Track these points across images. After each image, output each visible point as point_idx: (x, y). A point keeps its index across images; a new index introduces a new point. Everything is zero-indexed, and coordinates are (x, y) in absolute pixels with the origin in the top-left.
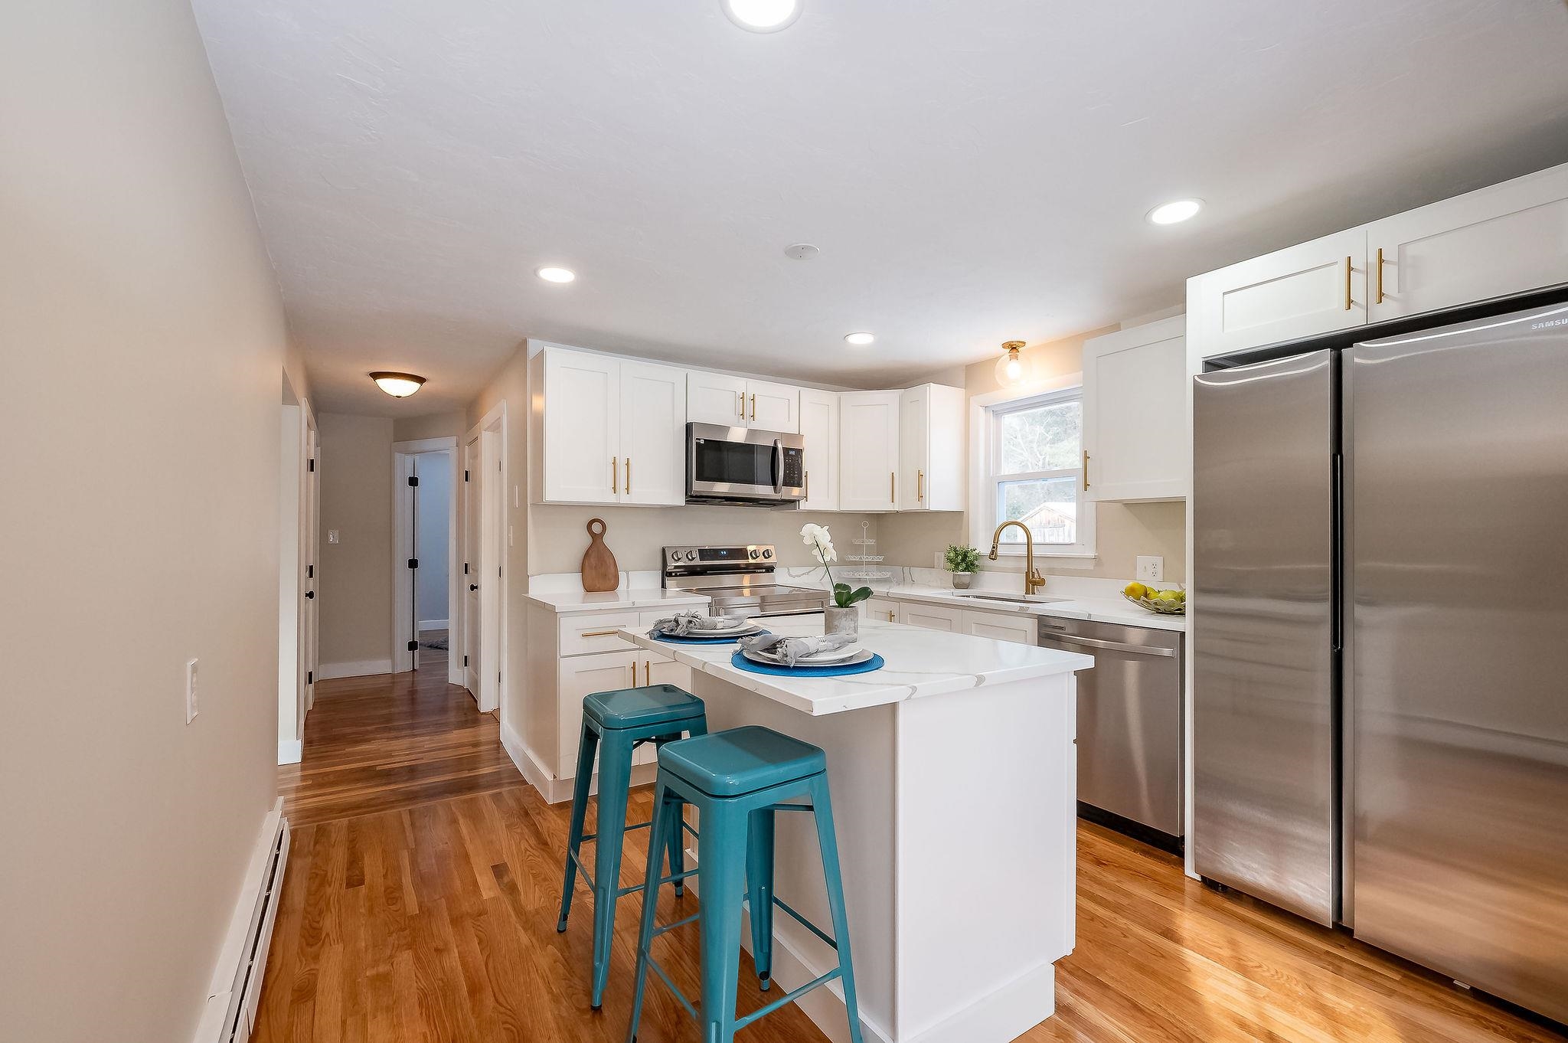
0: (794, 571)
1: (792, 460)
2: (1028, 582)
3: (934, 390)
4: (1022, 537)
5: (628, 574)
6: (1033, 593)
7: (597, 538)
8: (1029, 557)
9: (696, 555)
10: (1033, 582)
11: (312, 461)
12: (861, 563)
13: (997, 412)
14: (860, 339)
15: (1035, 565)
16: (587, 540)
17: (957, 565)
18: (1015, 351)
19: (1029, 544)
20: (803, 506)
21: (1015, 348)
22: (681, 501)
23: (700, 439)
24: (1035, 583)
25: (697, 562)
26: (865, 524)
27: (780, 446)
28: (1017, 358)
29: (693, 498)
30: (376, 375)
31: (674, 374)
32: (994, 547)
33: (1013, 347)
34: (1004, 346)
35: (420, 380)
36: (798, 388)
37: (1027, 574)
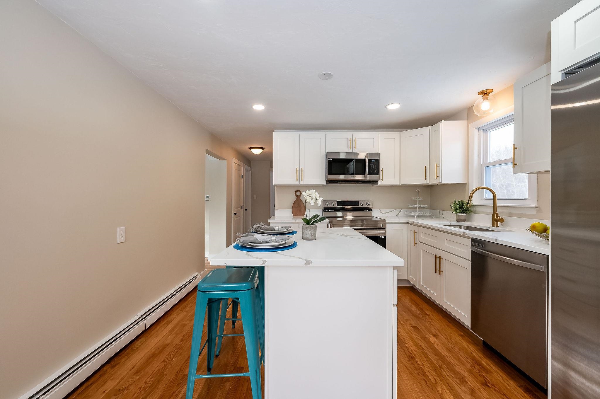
0: (382, 211)
1: (373, 164)
2: (494, 220)
3: (445, 125)
4: (490, 196)
5: (309, 210)
6: (497, 226)
7: (298, 197)
8: (495, 207)
9: (335, 204)
10: (497, 220)
11: (242, 175)
12: (416, 208)
13: (486, 129)
14: (394, 107)
15: (499, 211)
16: (295, 198)
17: (456, 209)
18: (486, 95)
19: (495, 199)
20: (381, 183)
21: (486, 94)
22: (324, 183)
23: (330, 159)
24: (498, 221)
25: (336, 206)
26: (418, 191)
27: (367, 159)
28: (487, 99)
29: (329, 182)
30: (251, 148)
31: (320, 135)
32: (469, 201)
33: (485, 94)
34: (479, 94)
35: (262, 148)
36: (378, 133)
37: (493, 216)
